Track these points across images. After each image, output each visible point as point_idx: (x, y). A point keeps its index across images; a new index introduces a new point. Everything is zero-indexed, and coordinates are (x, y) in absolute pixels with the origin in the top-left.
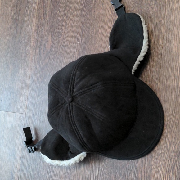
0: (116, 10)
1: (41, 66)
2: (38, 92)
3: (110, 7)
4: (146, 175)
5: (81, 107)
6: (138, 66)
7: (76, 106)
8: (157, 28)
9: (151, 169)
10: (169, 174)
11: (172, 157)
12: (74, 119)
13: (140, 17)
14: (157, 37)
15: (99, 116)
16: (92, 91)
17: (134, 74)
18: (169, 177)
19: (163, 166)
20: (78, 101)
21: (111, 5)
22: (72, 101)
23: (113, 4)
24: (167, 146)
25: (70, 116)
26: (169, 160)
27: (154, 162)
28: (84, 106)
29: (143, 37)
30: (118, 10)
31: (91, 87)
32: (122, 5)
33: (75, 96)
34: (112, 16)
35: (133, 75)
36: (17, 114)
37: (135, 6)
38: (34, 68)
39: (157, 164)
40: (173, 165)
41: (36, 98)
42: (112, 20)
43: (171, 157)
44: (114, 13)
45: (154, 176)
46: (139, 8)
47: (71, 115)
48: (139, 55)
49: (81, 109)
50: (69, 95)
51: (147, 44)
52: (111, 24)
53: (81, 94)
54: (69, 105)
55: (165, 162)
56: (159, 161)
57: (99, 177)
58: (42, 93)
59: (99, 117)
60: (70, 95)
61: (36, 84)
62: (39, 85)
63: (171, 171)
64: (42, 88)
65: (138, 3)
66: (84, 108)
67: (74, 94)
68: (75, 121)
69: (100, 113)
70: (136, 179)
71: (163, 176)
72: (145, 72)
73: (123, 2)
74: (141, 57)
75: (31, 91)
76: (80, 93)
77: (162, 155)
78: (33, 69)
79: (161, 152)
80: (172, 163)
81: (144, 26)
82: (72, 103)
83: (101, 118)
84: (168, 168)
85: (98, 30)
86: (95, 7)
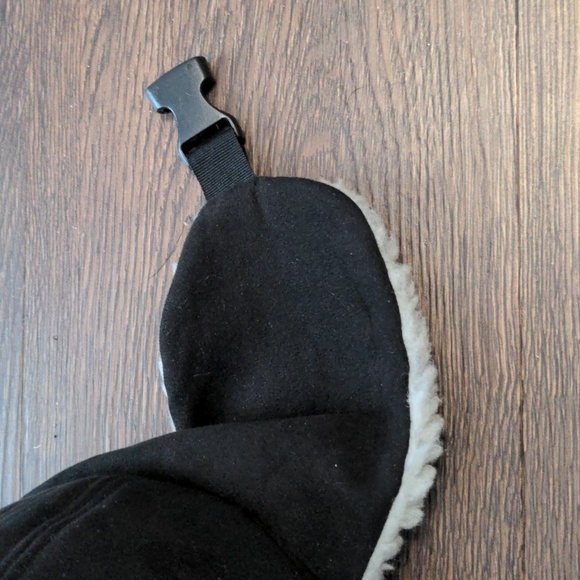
0: (187, 148)
3: (144, 125)
6: (390, 567)
8: (469, 275)
13: (359, 211)
14: (474, 330)
21: (147, 112)
23: (164, 111)
29: (405, 359)
30: (199, 152)
32: (223, 120)
34: (164, 186)
37: (309, 125)
42: (164, 211)
44: (170, 161)
46: (336, 139)
48: (395, 492)
51: (436, 402)
52: (157, 236)
65: (326, 104)
72: (418, 563)
73: (229, 96)
74: (409, 506)
81: (397, 276)
85: (79, 272)
86: (42, 122)
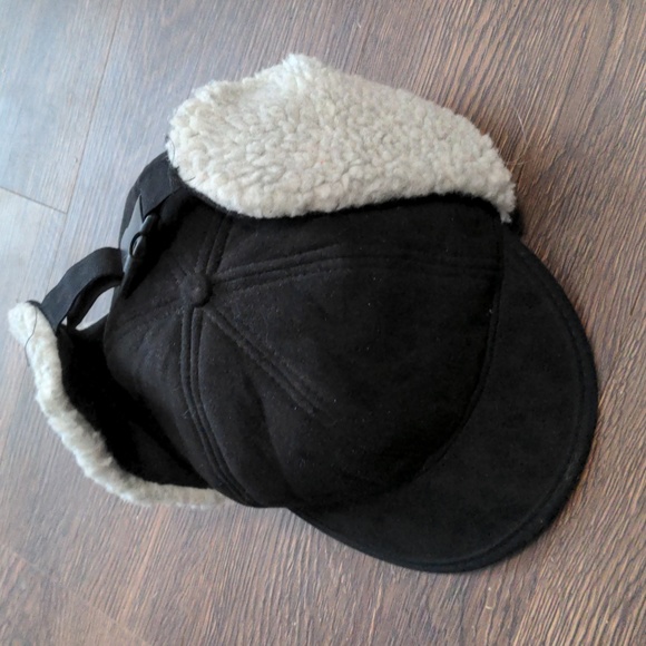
1: (163, 19)
2: (129, 131)
4: (506, 594)
5: (234, 338)
7: (215, 327)
9: (535, 580)
10: (605, 620)
11: (637, 554)
12: (197, 379)
15: (303, 393)
16: (296, 275)
17: (509, 220)
18: (601, 630)
19: (588, 580)
20: (229, 309)
22: (204, 302)
24: (626, 503)
25: (182, 363)
26: (618, 565)
27: (555, 555)
28: (247, 337)
31: (296, 258)
33: (220, 281)
35: (506, 224)
36: (32, 205)
38: (134, 21)
39: (564, 564)
40: (633, 589)
41: (118, 157)
43: (634, 554)
45: (538, 611)
47: (189, 358)
49: (234, 343)
50: (197, 270)
53: (249, 279)
54: (191, 314)
55: (603, 565)
56: (578, 555)
57: (311, 547)
58: (146, 144)
59: (304, 399)
60: (203, 272)
61: (126, 95)
62: (141, 105)
63: (616, 609)
64: (150, 118)
66: (248, 342)
67: (220, 275)
68: (201, 388)
69: (308, 382)
70: (461, 596)
71: (580, 620)
75: (104, 124)
76: (246, 275)
77: (595, 534)
78: (126, 27)
79: (596, 524)
80: (632, 578)
82: (203, 309)
83: (311, 404)
84: (608, 597)
